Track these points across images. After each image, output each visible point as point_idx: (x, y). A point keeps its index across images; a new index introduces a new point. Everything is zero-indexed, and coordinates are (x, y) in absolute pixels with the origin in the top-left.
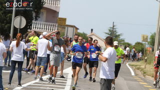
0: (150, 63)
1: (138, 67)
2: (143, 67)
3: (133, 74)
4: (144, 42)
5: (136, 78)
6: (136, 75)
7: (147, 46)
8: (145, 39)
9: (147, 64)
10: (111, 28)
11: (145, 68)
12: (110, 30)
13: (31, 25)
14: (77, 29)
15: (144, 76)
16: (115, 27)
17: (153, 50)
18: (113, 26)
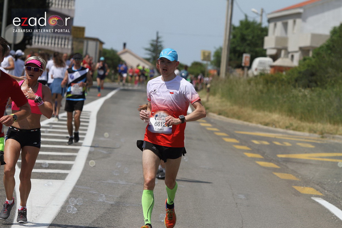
0: (214, 94)
2: (204, 99)
4: (205, 62)
7: (210, 68)
8: (206, 57)
9: (209, 95)
10: (153, 41)
11: (208, 101)
12: (152, 45)
13: (31, 38)
14: (102, 43)
16: (160, 40)
17: (219, 74)
18: (158, 38)
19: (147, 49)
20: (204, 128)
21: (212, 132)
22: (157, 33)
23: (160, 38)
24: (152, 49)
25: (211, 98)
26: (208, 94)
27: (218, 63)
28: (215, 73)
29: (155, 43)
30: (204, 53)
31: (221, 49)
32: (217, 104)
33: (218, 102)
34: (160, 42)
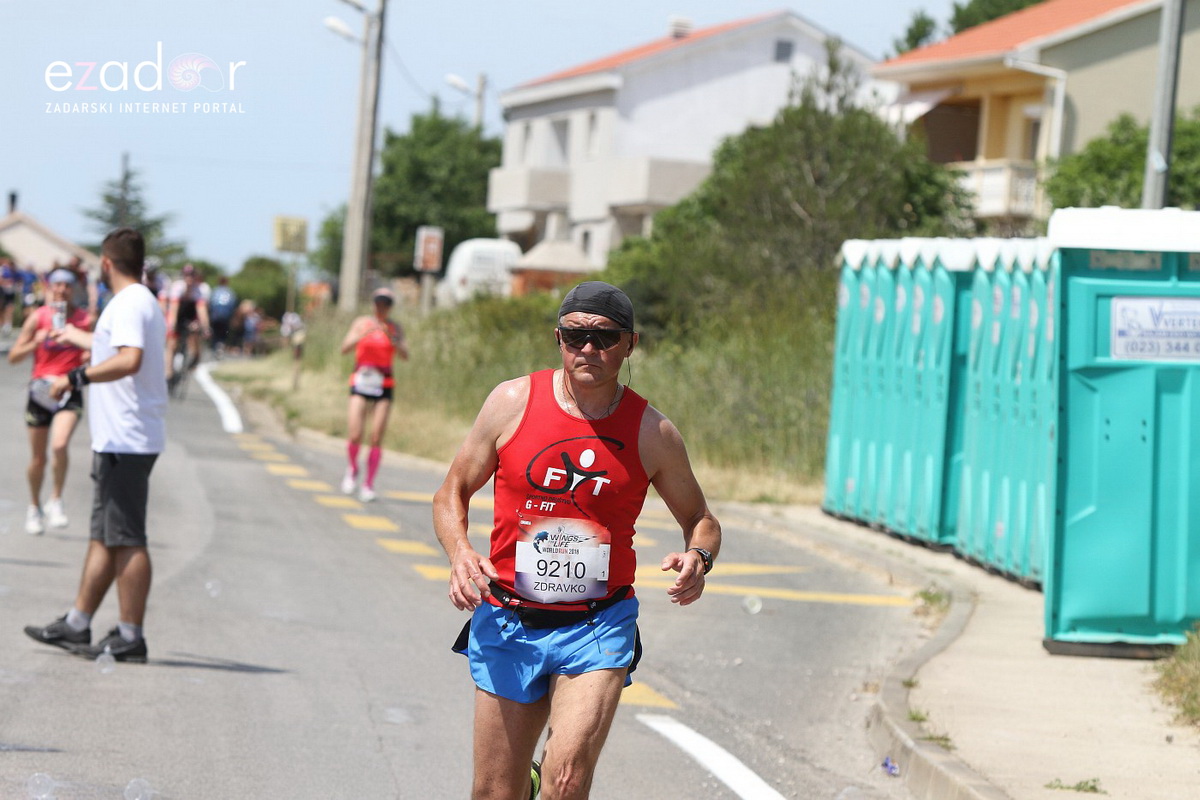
0: (319, 365)
1: (259, 385)
2: (283, 383)
3: (232, 421)
4: (287, 258)
5: (250, 444)
6: (249, 426)
7: (307, 279)
8: (293, 241)
9: (302, 369)
10: (112, 184)
11: (296, 388)
12: (109, 199)
15: (291, 431)
16: (133, 182)
17: (335, 296)
18: (127, 176)
19: (90, 214)
20: (280, 480)
21: (308, 495)
22: (126, 158)
23: (134, 174)
24: (109, 211)
25: (308, 379)
26: (297, 365)
27: (332, 259)
28: (324, 293)
29: (117, 192)
30: (284, 228)
31: (344, 210)
32: (329, 401)
33: (329, 392)
34: (135, 189)
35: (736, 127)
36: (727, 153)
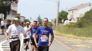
0: (55, 30)
4: (52, 22)
8: (52, 21)
13: (6, 17)
14: (25, 18)
18: (39, 16)
24: (38, 19)
27: (55, 22)
28: (55, 25)
30: (52, 20)
31: (56, 18)
32: (55, 33)
35: (86, 11)
36: (86, 13)
